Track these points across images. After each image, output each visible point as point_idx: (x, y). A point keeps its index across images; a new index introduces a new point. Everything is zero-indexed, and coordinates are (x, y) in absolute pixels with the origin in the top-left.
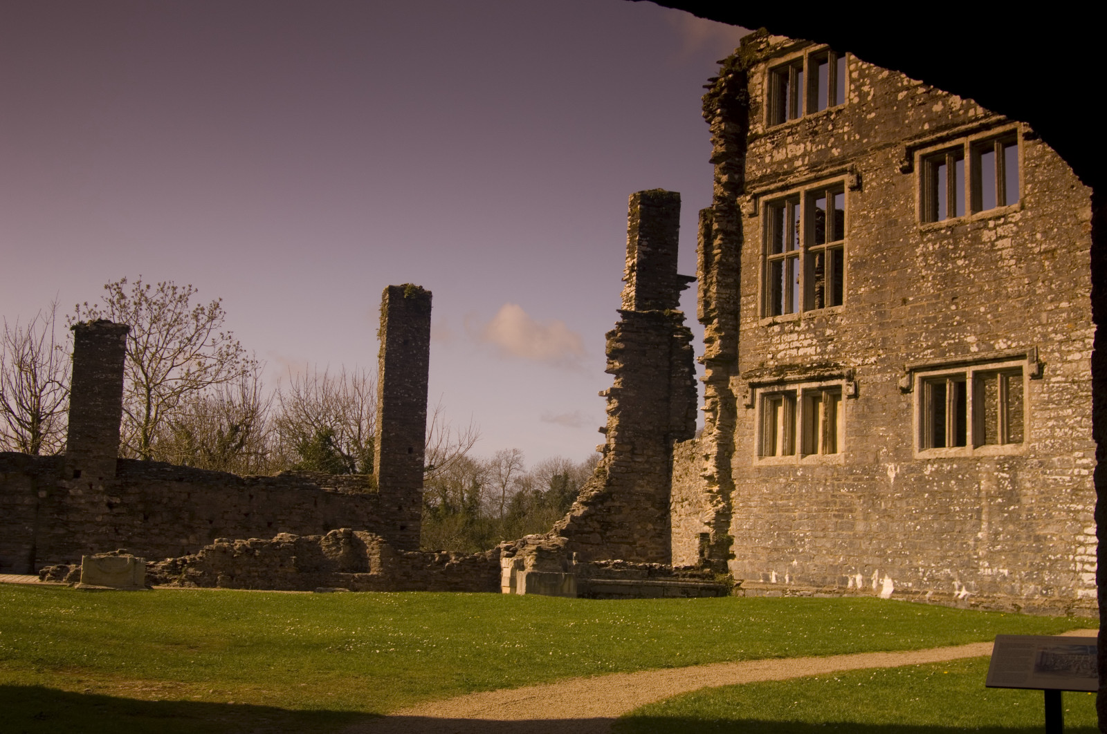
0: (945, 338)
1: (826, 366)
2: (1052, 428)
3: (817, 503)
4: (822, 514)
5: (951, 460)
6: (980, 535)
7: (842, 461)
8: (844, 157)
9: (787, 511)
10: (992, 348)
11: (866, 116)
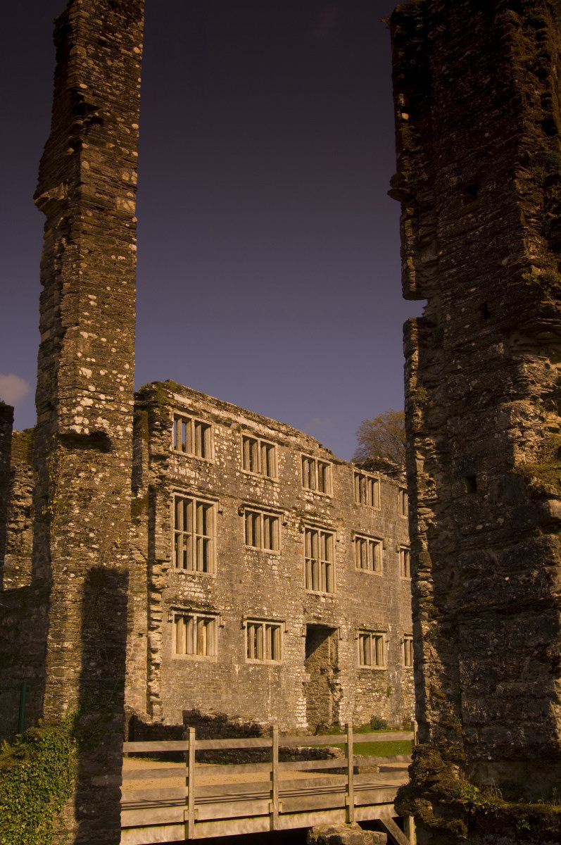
0: (256, 606)
1: (208, 606)
2: (290, 655)
3: (204, 684)
4: (207, 690)
5: (259, 665)
6: (269, 701)
7: (216, 661)
8: (214, 492)
9: (190, 687)
10: (272, 615)
11: (222, 476)
